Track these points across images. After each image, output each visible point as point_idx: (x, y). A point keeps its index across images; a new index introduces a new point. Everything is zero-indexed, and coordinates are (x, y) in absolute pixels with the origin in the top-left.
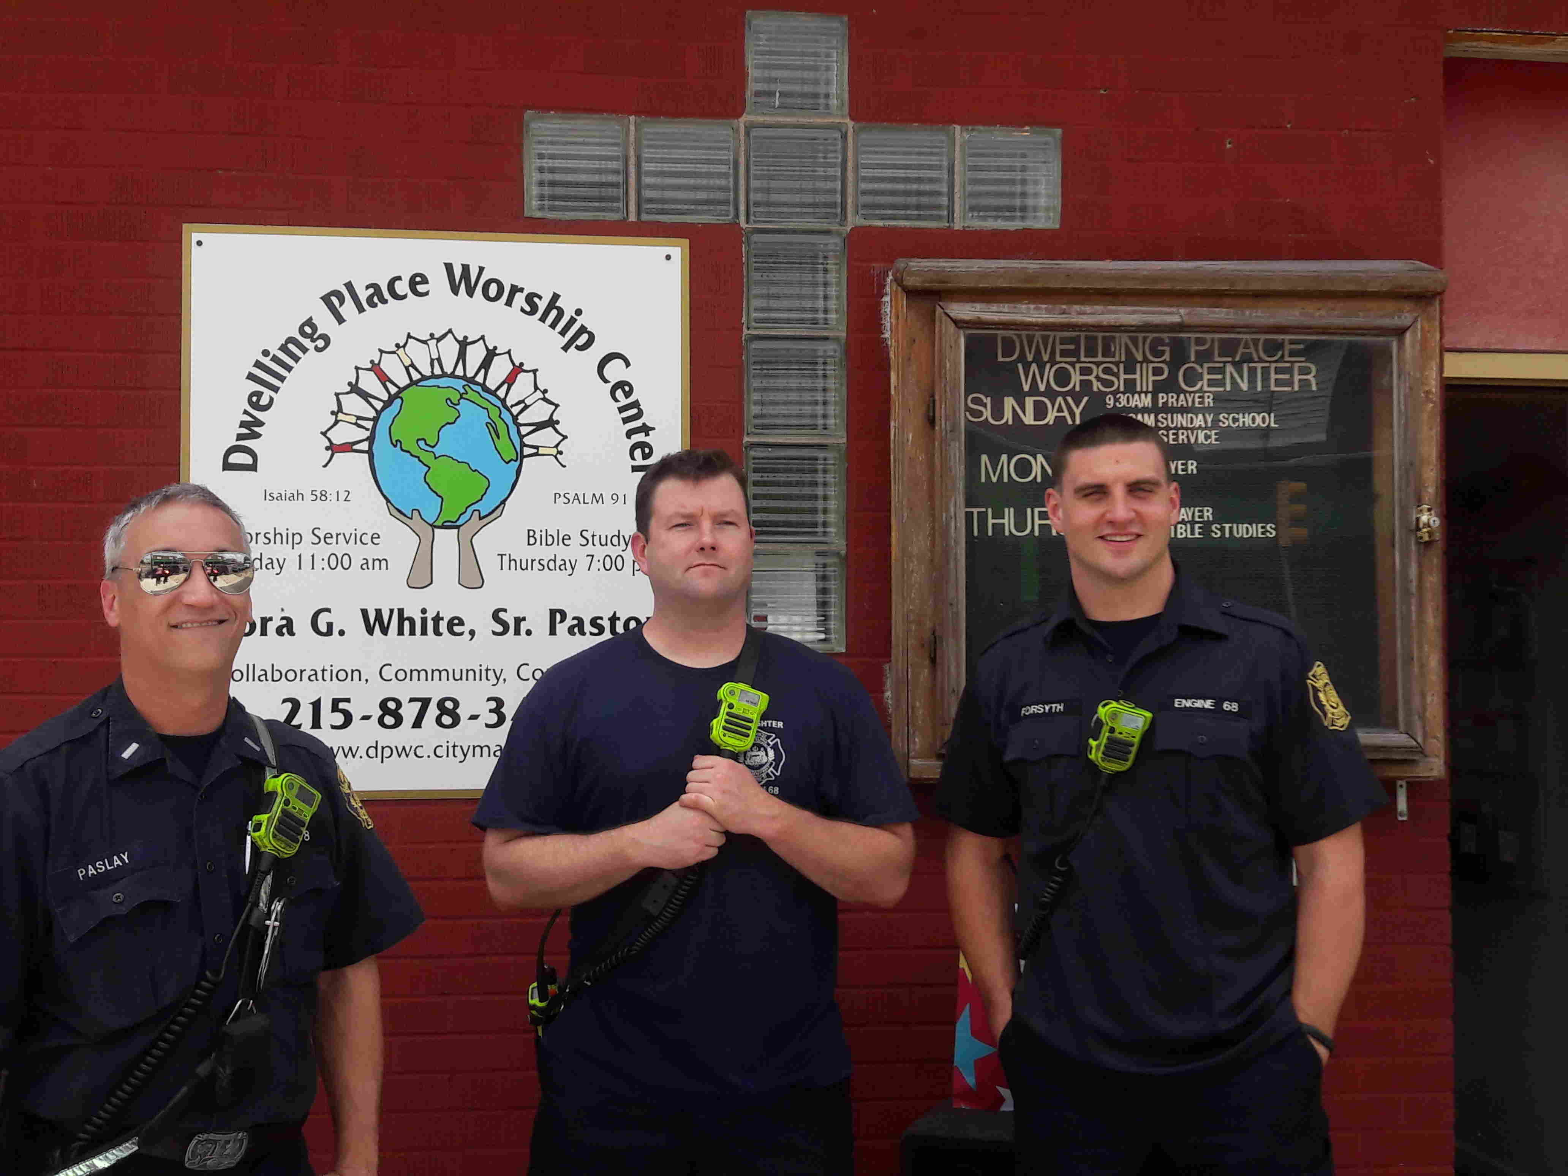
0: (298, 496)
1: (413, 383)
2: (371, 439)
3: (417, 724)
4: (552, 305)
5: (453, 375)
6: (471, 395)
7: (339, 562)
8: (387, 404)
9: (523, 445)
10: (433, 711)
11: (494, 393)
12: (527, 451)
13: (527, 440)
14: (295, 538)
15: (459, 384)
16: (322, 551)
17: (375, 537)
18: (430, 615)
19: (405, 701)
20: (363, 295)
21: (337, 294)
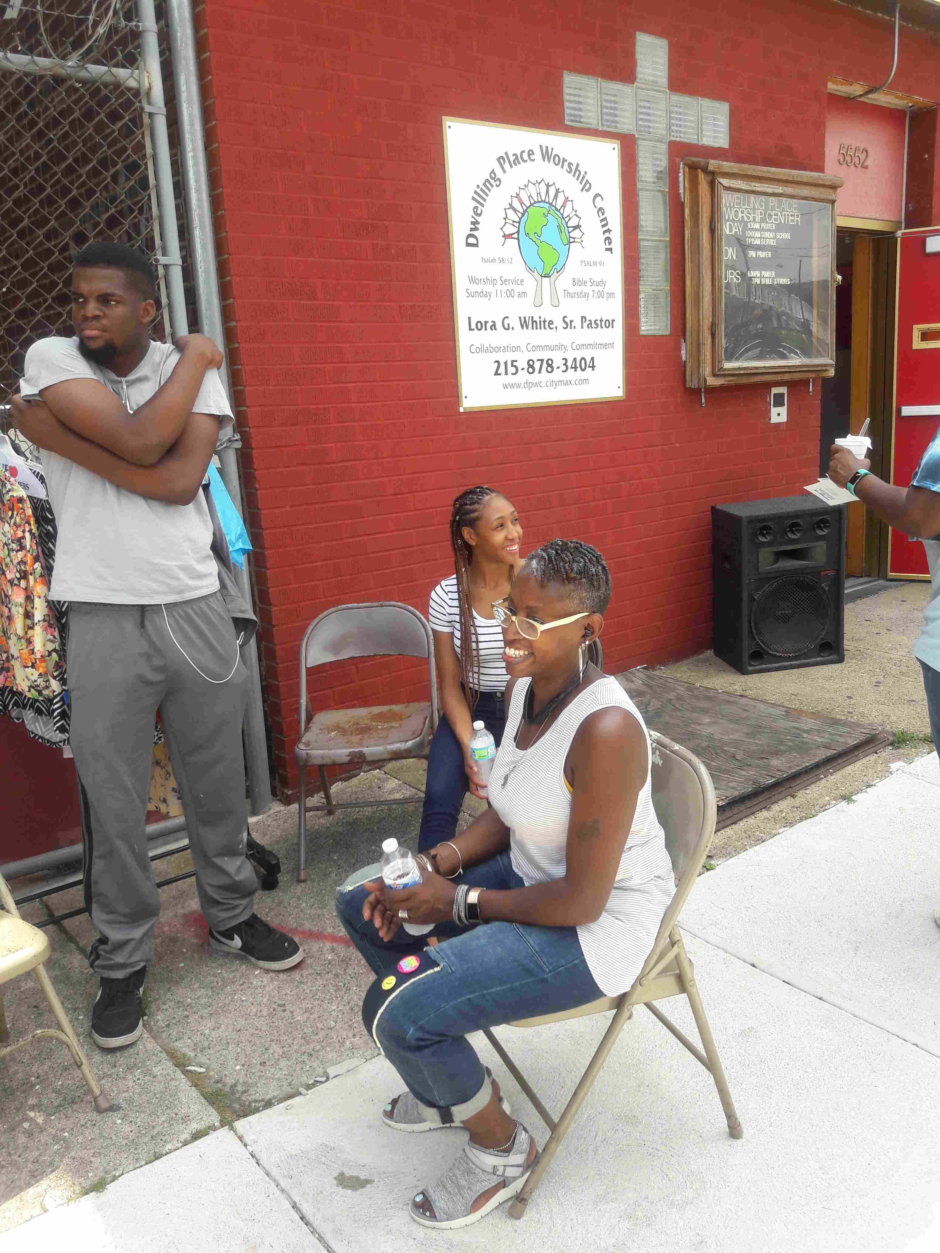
0: (493, 261)
1: (531, 205)
2: (518, 232)
3: (540, 372)
4: (577, 169)
5: (545, 202)
6: (552, 212)
7: (510, 294)
8: (523, 215)
9: (570, 237)
10: (545, 365)
11: (559, 211)
12: (572, 240)
13: (571, 235)
14: (493, 282)
15: (547, 206)
16: (504, 288)
17: (522, 281)
18: (542, 320)
19: (535, 360)
20: (512, 159)
21: (502, 157)
